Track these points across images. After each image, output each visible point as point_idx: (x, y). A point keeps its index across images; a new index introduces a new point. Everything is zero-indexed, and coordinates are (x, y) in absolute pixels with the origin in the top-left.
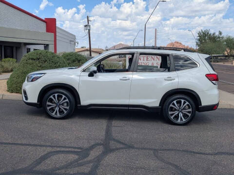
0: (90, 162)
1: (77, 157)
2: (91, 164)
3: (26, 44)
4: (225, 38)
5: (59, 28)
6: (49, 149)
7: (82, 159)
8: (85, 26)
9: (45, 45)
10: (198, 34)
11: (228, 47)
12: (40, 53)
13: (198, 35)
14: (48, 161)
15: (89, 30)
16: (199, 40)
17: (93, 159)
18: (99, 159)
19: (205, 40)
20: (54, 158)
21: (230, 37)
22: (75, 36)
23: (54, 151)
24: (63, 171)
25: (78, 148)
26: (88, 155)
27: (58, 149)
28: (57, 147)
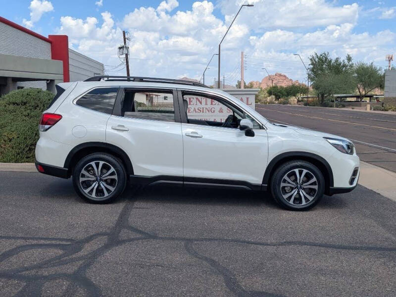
0: (80, 259)
1: (61, 252)
2: (81, 262)
3: (16, 80)
4: (355, 67)
5: (73, 52)
6: (20, 242)
7: (68, 256)
8: (120, 48)
9: (47, 80)
10: (311, 60)
11: (361, 81)
12: (27, 94)
13: (310, 63)
14: (13, 259)
15: (127, 55)
16: (312, 70)
17: (86, 255)
18: (95, 255)
19: (322, 70)
20: (25, 254)
21: (363, 64)
22: (102, 65)
23: (27, 245)
24: (33, 272)
25: (67, 240)
26: (80, 249)
27: (35, 242)
28: (33, 239)
